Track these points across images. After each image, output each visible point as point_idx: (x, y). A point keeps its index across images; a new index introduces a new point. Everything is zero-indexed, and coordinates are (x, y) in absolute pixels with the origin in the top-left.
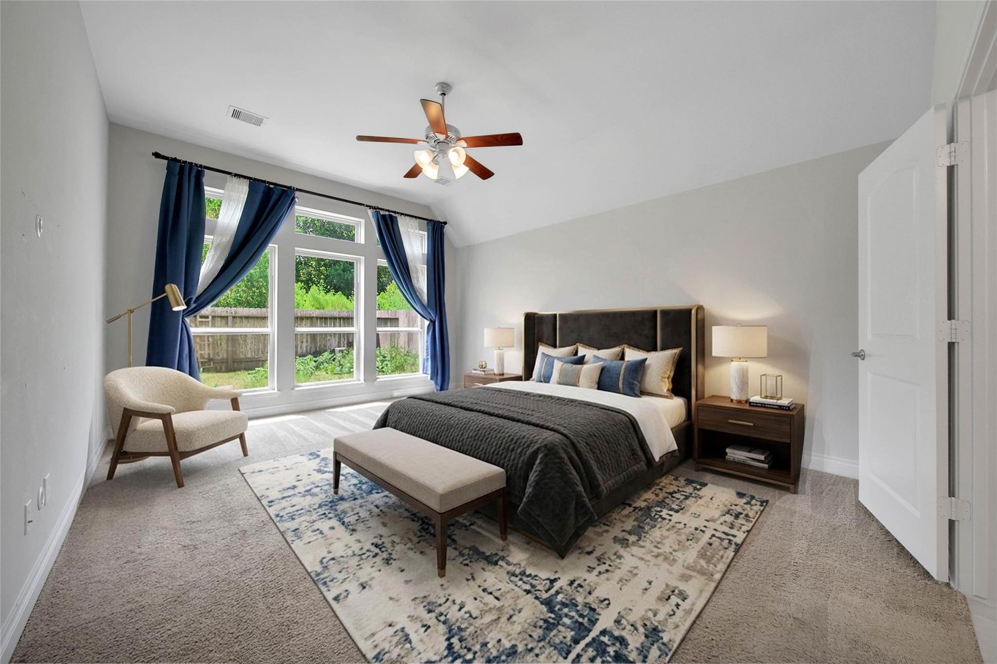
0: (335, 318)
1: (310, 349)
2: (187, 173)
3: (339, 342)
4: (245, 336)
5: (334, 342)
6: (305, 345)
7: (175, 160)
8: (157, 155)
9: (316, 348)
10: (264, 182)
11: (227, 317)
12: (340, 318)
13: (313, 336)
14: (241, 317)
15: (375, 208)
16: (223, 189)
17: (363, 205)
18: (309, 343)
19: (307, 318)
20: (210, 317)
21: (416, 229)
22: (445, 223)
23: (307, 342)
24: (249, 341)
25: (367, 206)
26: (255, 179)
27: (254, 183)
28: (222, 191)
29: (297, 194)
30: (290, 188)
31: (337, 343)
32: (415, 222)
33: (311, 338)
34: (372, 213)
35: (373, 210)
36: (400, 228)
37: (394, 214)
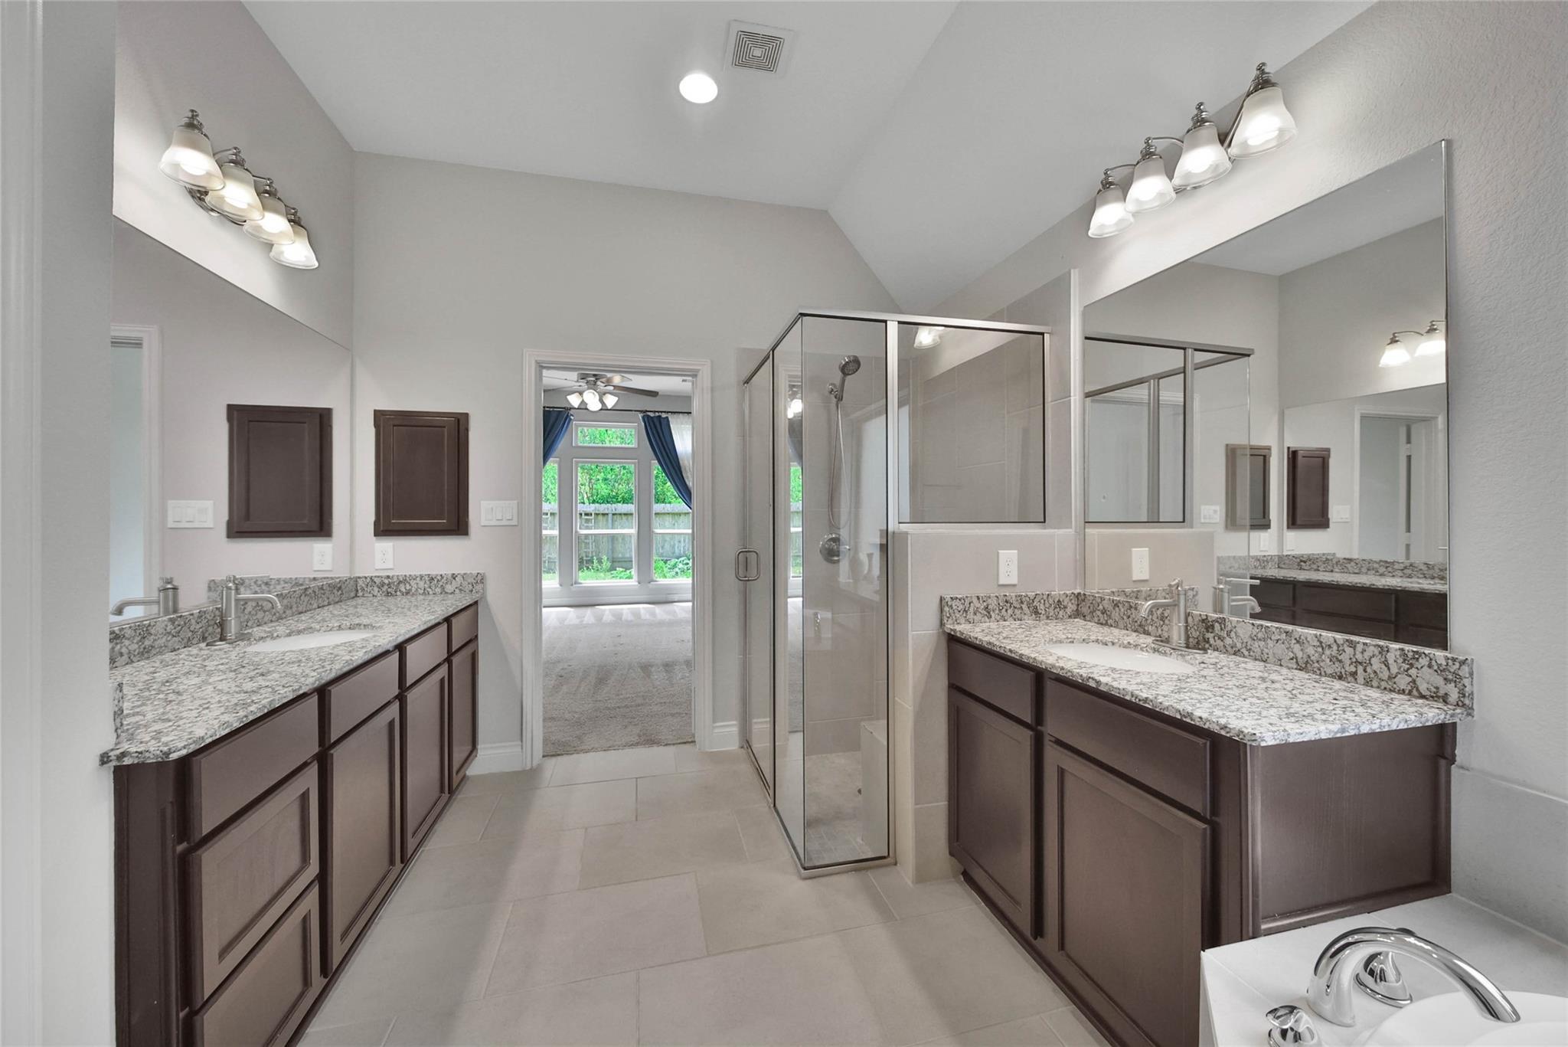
15: (644, 412)
17: (633, 411)
20: (593, 516)
25: (637, 411)
29: (572, 411)
35: (642, 415)
36: (671, 426)
37: (664, 415)
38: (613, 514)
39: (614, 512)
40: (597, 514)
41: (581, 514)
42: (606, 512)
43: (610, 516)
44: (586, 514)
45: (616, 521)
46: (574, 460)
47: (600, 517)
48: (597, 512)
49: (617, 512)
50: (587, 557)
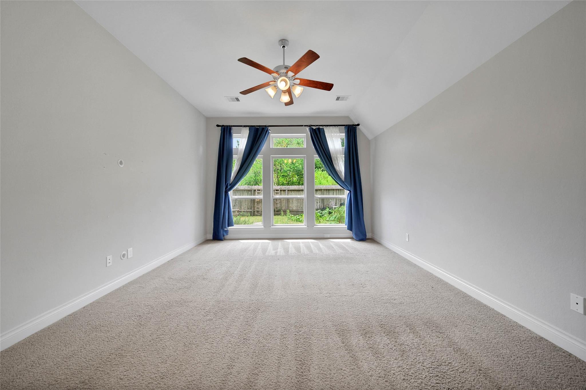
0: (334, 190)
1: (321, 207)
2: (226, 130)
3: (336, 203)
4: (293, 199)
5: (332, 204)
6: (319, 204)
7: (223, 126)
8: (218, 126)
9: (324, 206)
10: (255, 126)
11: (285, 190)
12: (336, 190)
13: (323, 200)
14: (291, 190)
15: (310, 126)
16: (240, 134)
17: (302, 126)
18: (320, 203)
19: (320, 190)
20: (279, 191)
21: (338, 133)
22: (358, 125)
23: (320, 202)
24: (294, 202)
25: (305, 126)
26: (251, 126)
27: (251, 127)
28: (240, 135)
29: (269, 128)
30: (265, 126)
31: (334, 204)
32: (336, 129)
33: (321, 200)
34: (308, 129)
35: (309, 128)
36: (326, 134)
37: (321, 127)
38: (288, 190)
39: (288, 189)
40: (281, 190)
41: (274, 190)
42: (285, 189)
43: (287, 191)
44: (277, 190)
45: (289, 193)
46: (271, 156)
47: (282, 192)
48: (281, 189)
49: (290, 189)
50: (277, 209)
